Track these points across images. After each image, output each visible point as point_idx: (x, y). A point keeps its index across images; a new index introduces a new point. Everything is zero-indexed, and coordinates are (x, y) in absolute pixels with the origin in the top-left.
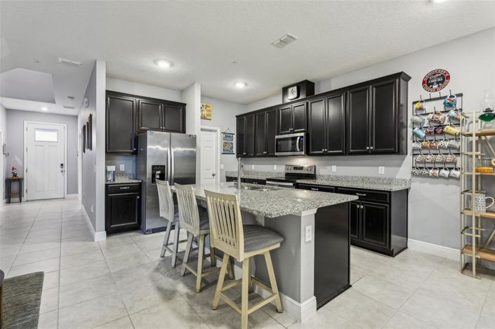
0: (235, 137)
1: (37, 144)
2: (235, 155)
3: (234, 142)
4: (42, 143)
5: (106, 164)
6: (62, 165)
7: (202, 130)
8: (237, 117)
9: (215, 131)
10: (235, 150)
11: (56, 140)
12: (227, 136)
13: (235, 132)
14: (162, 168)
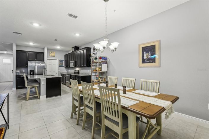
0: (64, 62)
1: (4, 64)
2: (64, 67)
3: (64, 63)
4: (5, 64)
5: (17, 70)
6: (12, 70)
7: (48, 59)
8: (65, 55)
9: (57, 60)
10: (64, 65)
11: (10, 62)
12: (61, 61)
13: (64, 60)
14: (33, 71)
